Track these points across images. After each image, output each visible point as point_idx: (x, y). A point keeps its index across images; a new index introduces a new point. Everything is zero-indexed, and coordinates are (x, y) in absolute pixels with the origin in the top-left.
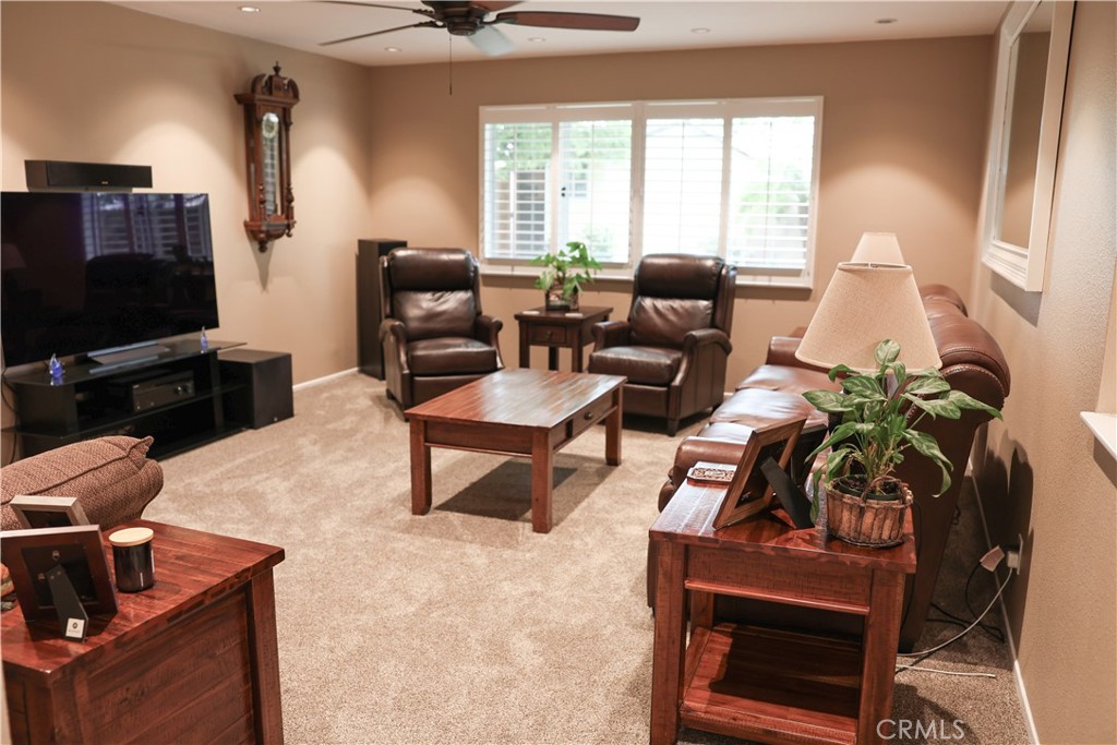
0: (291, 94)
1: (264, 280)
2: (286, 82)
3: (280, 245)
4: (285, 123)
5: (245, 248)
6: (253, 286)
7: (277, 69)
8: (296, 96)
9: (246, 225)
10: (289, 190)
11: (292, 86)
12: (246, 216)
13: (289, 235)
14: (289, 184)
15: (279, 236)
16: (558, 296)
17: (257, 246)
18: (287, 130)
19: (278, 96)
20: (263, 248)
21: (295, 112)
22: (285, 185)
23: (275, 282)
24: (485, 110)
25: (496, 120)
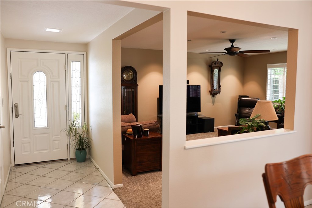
0: (221, 65)
1: (213, 103)
2: (220, 62)
3: (218, 96)
4: (220, 71)
5: (210, 97)
6: (211, 104)
7: (218, 60)
8: (222, 65)
9: (210, 91)
10: (220, 84)
11: (221, 63)
12: (210, 90)
13: (219, 94)
14: (220, 83)
15: (217, 94)
16: (278, 110)
17: (212, 96)
18: (220, 72)
19: (218, 65)
20: (213, 97)
21: (222, 68)
22: (219, 83)
23: (216, 104)
24: (268, 65)
25: (271, 67)
